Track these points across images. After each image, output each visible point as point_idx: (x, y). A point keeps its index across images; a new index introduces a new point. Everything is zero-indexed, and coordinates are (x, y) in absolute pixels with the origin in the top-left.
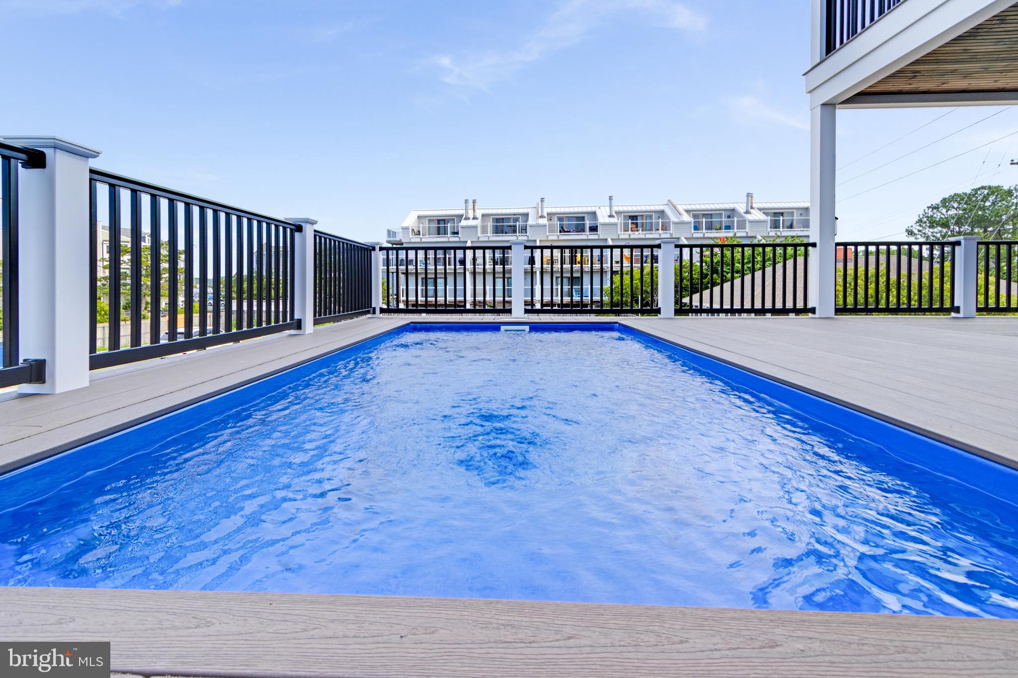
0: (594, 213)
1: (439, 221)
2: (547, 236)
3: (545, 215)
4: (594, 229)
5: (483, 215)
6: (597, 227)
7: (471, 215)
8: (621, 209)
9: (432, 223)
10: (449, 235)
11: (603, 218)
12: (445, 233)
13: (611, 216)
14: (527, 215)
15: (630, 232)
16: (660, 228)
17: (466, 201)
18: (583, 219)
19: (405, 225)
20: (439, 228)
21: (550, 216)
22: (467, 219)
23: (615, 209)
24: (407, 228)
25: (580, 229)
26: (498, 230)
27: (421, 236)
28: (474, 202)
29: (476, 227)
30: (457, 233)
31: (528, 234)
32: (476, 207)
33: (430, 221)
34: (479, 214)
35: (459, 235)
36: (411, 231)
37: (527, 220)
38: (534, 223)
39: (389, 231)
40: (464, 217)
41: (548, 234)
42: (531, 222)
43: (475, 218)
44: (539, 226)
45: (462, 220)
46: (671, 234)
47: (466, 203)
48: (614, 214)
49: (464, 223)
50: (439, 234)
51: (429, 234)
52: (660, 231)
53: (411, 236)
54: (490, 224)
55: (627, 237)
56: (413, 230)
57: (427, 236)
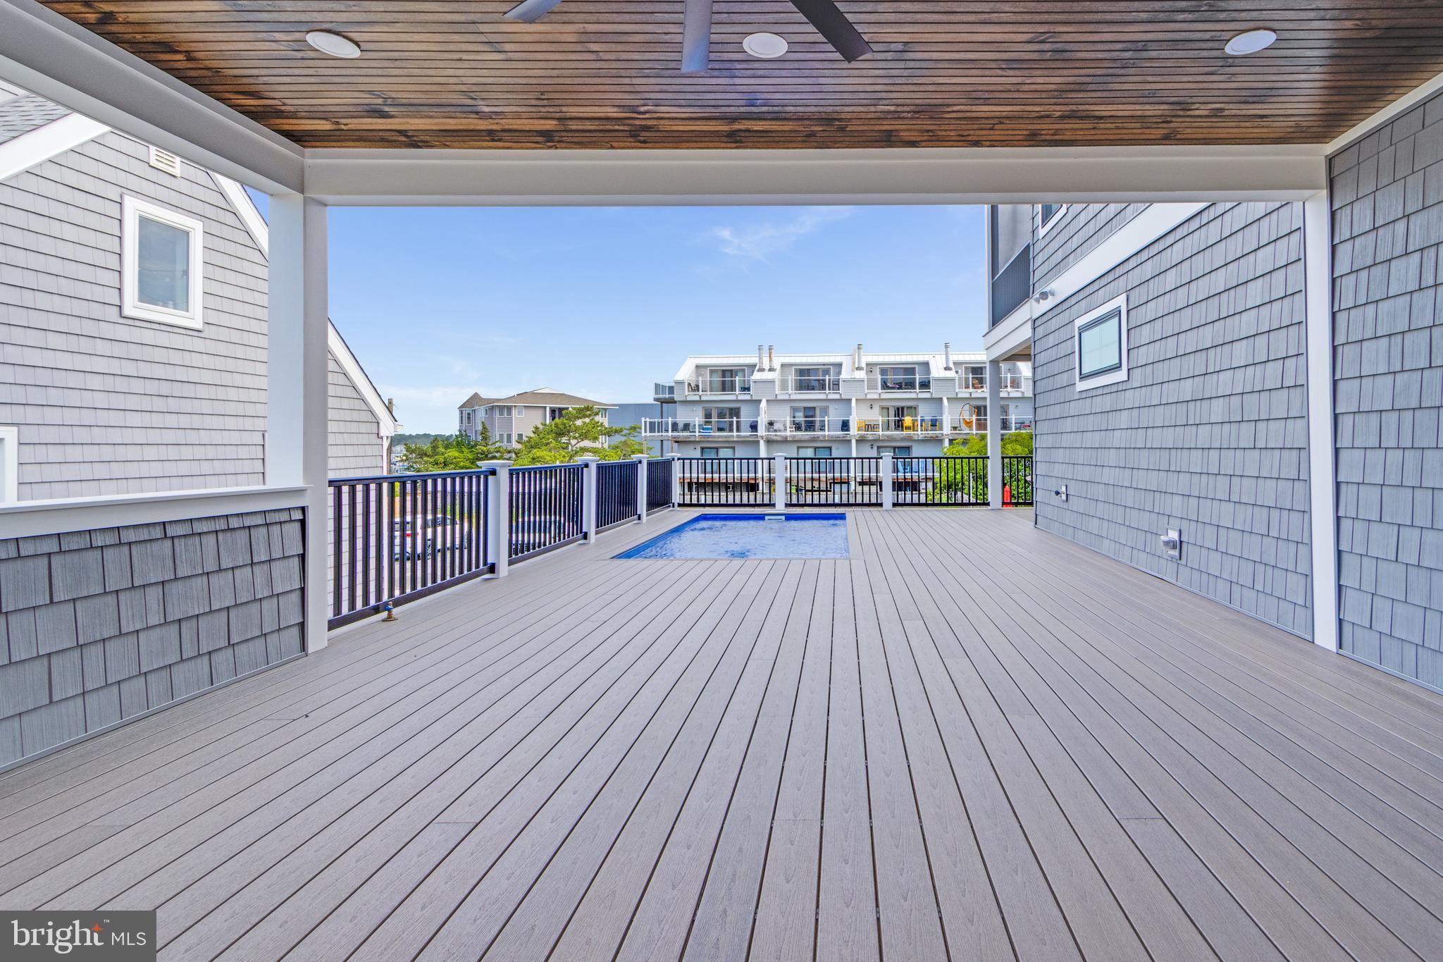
0: (926, 364)
1: (724, 373)
2: (866, 394)
3: (864, 365)
4: (925, 385)
5: (783, 365)
6: (929, 382)
7: (766, 365)
8: (961, 358)
9: (714, 374)
10: (737, 392)
11: (937, 372)
12: (733, 389)
13: (947, 368)
14: (840, 365)
15: (971, 390)
16: (1009, 385)
17: (760, 348)
18: (912, 371)
19: (679, 377)
20: (724, 382)
21: (870, 366)
22: (761, 370)
23: (954, 357)
24: (680, 383)
25: (910, 385)
26: (803, 386)
27: (700, 393)
28: (770, 349)
29: (772, 382)
30: (748, 389)
31: (840, 392)
32: (773, 355)
33: (712, 372)
34: (777, 363)
35: (751, 392)
36: (686, 386)
37: (839, 373)
38: (848, 377)
39: (657, 385)
40: (757, 367)
41: (866, 391)
42: (845, 375)
43: (771, 370)
44: (855, 381)
45: (755, 372)
46: (1023, 393)
47: (759, 349)
48: (951, 365)
49: (757, 376)
50: (724, 389)
51: (711, 391)
52: (1009, 389)
53: (687, 393)
54: (792, 377)
55: (968, 396)
56: (689, 384)
57: (709, 393)
